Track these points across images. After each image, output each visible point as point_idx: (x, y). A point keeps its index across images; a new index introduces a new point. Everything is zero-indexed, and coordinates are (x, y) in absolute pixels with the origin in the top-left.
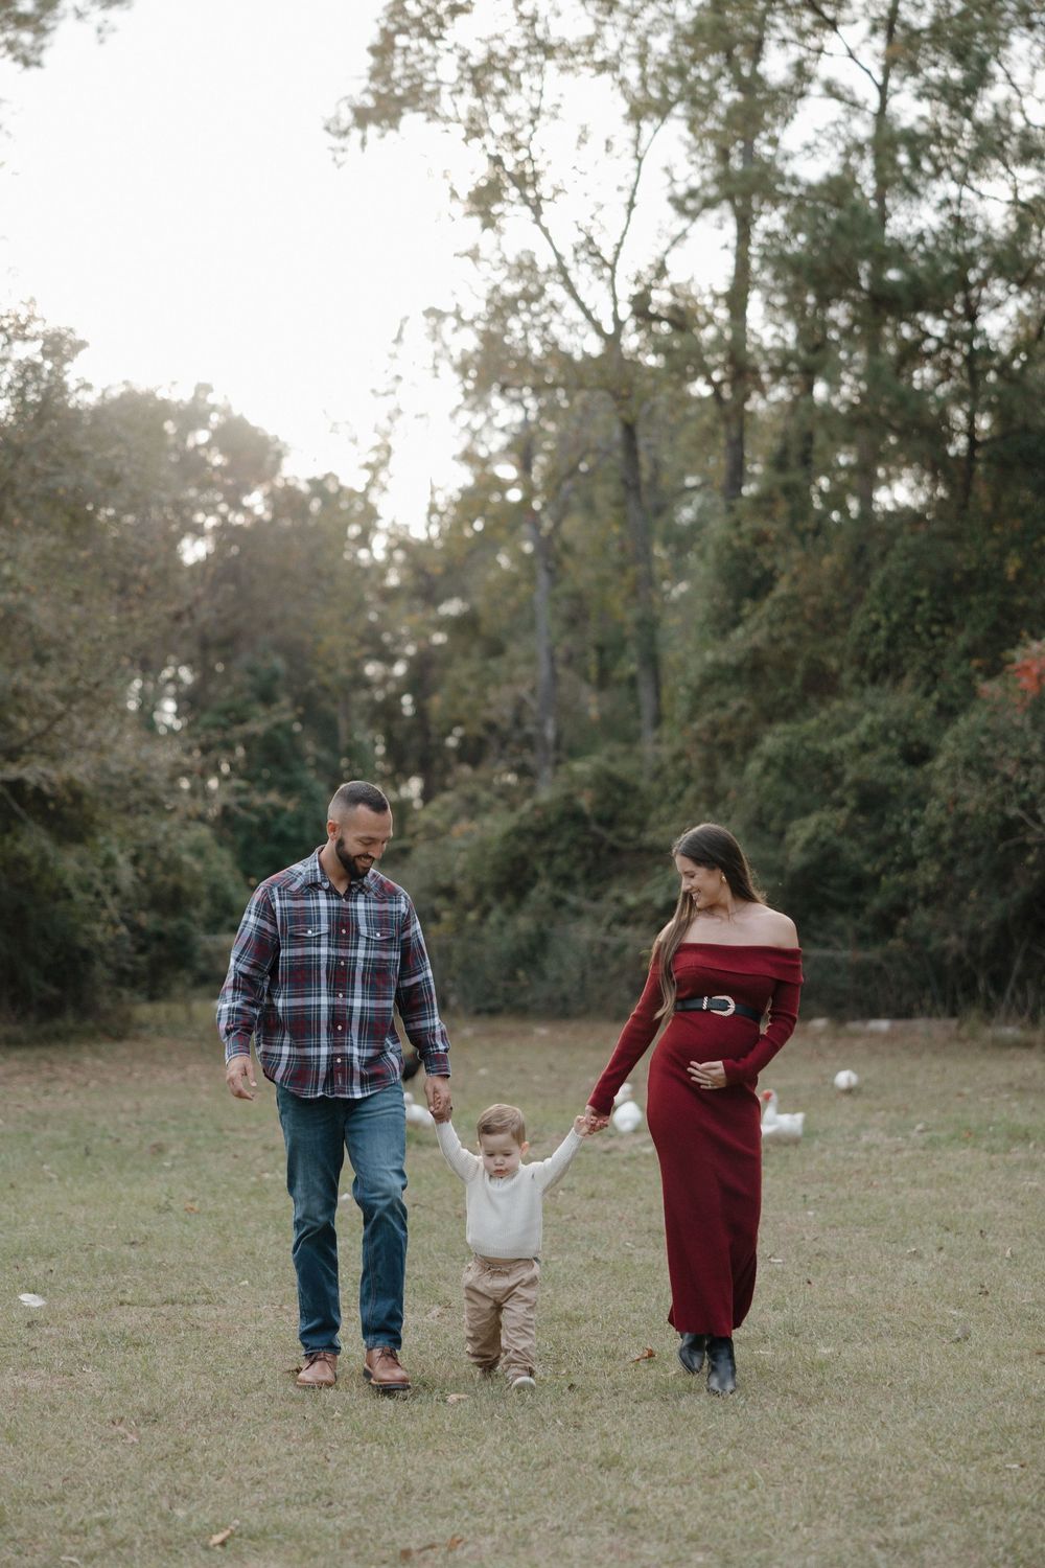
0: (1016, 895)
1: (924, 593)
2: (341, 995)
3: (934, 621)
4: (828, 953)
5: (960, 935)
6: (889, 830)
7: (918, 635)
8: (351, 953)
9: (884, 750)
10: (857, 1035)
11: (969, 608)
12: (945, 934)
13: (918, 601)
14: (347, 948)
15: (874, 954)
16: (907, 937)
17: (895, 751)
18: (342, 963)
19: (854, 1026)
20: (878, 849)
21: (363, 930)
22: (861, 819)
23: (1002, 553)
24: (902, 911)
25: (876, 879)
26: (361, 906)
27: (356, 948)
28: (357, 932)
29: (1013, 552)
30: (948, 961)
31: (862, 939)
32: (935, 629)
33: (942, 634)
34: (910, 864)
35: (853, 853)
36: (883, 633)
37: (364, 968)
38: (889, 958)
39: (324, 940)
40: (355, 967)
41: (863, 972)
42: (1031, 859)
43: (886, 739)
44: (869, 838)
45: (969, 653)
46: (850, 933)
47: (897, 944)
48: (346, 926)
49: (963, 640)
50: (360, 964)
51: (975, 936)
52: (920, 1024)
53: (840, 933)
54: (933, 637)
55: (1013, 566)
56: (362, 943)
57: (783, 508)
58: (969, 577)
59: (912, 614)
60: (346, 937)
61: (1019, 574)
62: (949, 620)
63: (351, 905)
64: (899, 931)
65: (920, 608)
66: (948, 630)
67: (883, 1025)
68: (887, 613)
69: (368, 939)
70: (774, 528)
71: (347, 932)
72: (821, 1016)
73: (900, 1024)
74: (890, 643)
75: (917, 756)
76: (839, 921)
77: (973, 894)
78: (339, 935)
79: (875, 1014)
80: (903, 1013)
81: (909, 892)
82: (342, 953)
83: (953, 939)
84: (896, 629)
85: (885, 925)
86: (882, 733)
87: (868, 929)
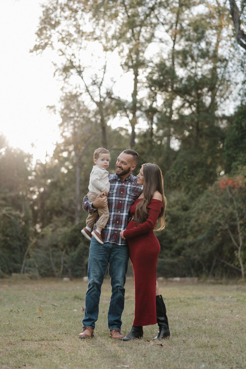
0: (215, 244)
1: (186, 167)
2: (119, 212)
3: (189, 175)
4: (163, 260)
5: (199, 255)
6: (179, 227)
7: (184, 178)
8: (124, 199)
9: (177, 207)
10: (172, 281)
11: (197, 172)
12: (195, 255)
13: (185, 169)
14: (123, 197)
15: (175, 260)
16: (184, 255)
17: (180, 207)
18: (120, 202)
19: (171, 279)
20: (176, 233)
21: (128, 192)
22: (172, 225)
23: (206, 158)
24: (183, 249)
25: (176, 240)
26: (129, 186)
27: (125, 197)
28: (126, 193)
29: (209, 157)
30: (196, 262)
31: (172, 256)
32: (189, 177)
33: (191, 178)
34: (185, 237)
35: (170, 233)
36: (175, 178)
37: (127, 204)
38: (179, 261)
39: (114, 195)
40: (124, 203)
41: (173, 265)
42: (219, 235)
43: (177, 204)
44: (174, 230)
45: (198, 183)
46: (169, 255)
47: (181, 257)
48: (123, 191)
49: (196, 179)
50: (126, 202)
51: (203, 256)
52: (188, 279)
53: (166, 255)
54: (188, 179)
55: (209, 161)
56: (128, 196)
57: (148, 145)
58: (198, 163)
59: (183, 173)
60: (123, 194)
61: (211, 163)
62: (192, 174)
63: (126, 185)
64: (182, 254)
65: (185, 171)
66: (193, 177)
67: (178, 279)
68: (176, 172)
69: (129, 195)
70: (146, 151)
71: (123, 193)
72: (161, 277)
73: (183, 279)
74: (178, 180)
75: (186, 209)
76: (166, 251)
77: (203, 244)
78: (120, 193)
79: (175, 276)
80: (183, 276)
81: (184, 244)
82: (121, 199)
83: (197, 256)
84: (179, 176)
85: (178, 252)
86: (177, 202)
87: (174, 253)
